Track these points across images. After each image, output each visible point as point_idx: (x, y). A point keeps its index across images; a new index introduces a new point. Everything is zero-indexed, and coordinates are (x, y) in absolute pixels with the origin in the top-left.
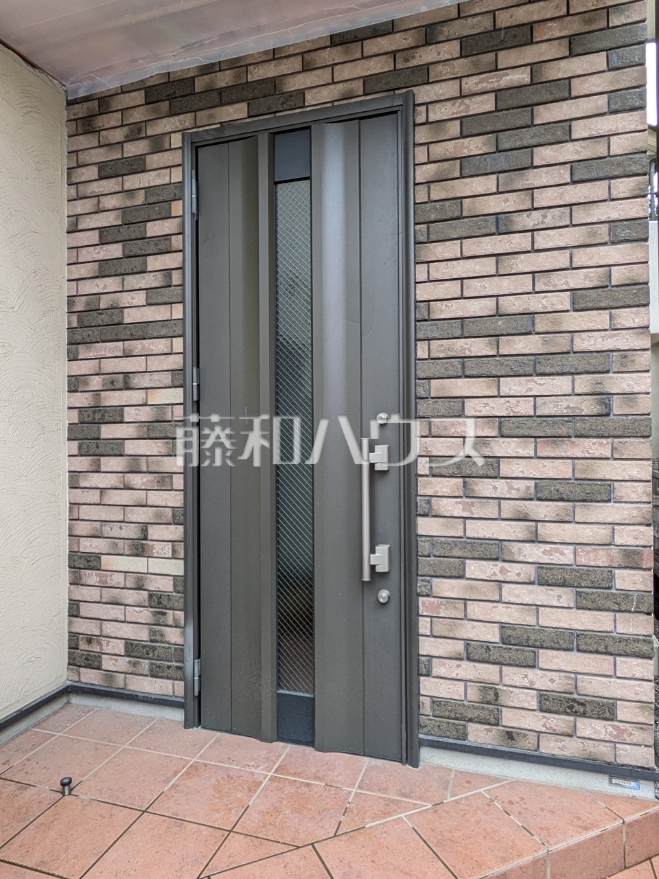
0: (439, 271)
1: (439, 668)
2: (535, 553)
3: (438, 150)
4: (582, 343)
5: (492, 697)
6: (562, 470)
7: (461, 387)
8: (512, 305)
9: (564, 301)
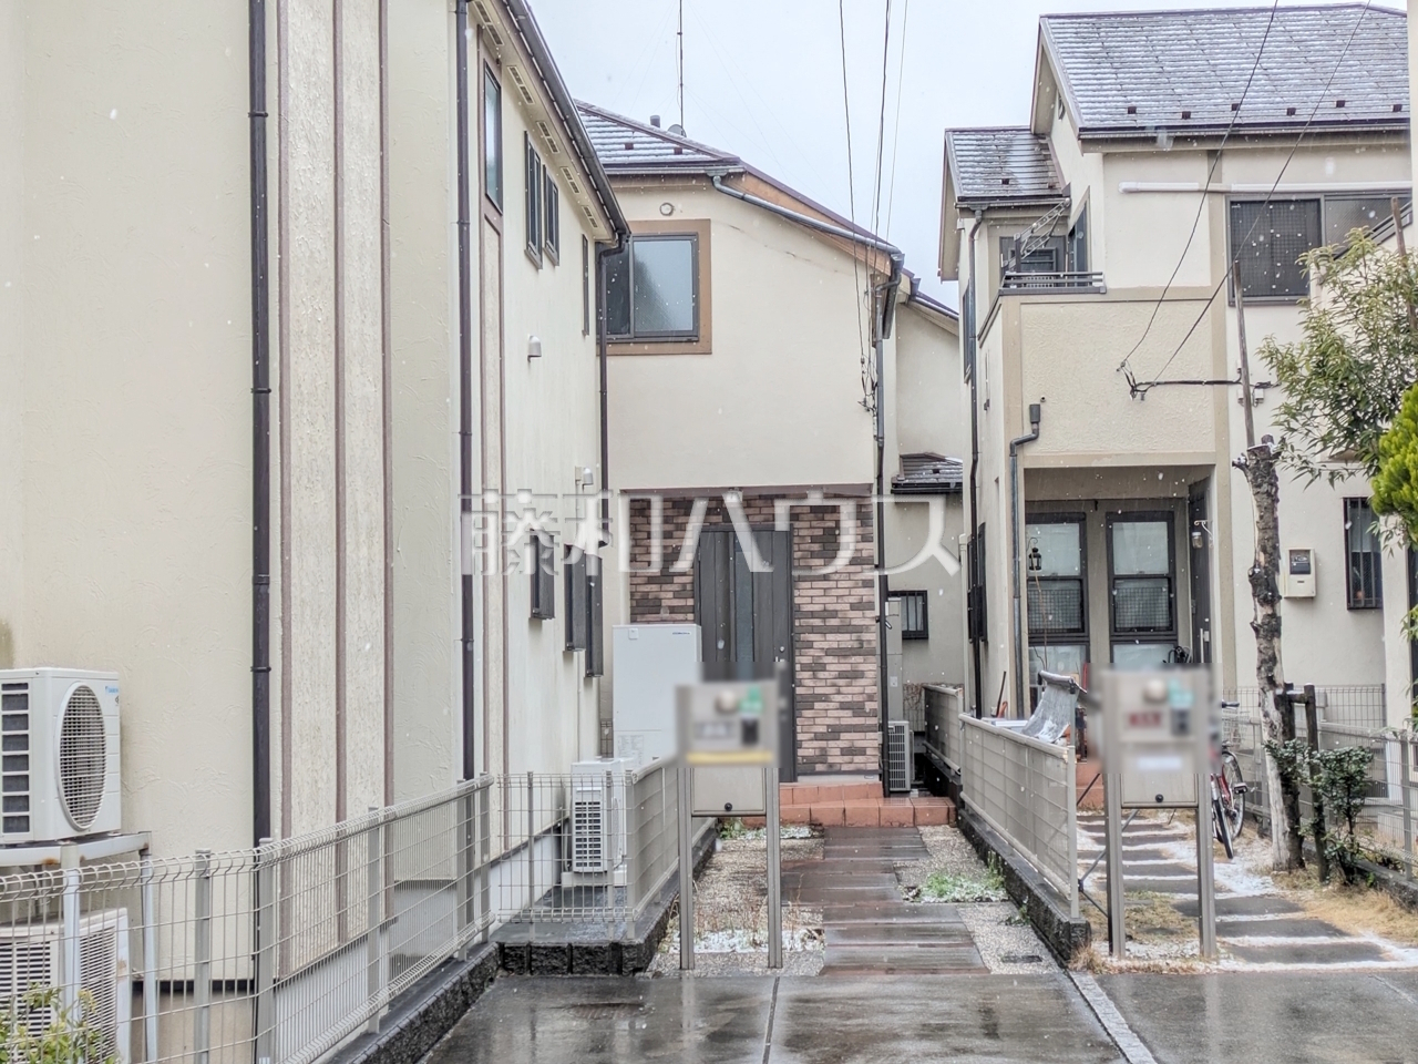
0: (803, 593)
1: (805, 745)
2: (839, 698)
3: (802, 547)
4: (854, 622)
5: (824, 753)
6: (848, 668)
7: (812, 637)
8: (830, 607)
9: (847, 607)
